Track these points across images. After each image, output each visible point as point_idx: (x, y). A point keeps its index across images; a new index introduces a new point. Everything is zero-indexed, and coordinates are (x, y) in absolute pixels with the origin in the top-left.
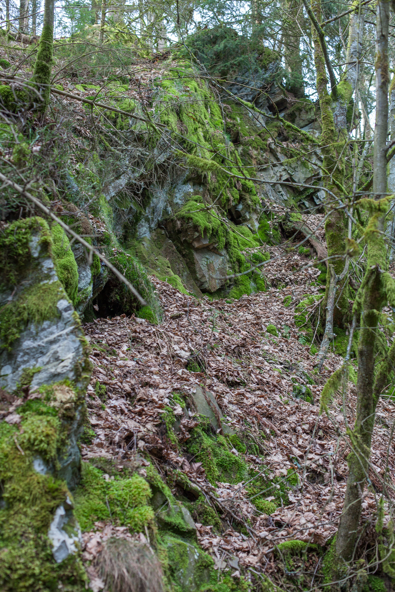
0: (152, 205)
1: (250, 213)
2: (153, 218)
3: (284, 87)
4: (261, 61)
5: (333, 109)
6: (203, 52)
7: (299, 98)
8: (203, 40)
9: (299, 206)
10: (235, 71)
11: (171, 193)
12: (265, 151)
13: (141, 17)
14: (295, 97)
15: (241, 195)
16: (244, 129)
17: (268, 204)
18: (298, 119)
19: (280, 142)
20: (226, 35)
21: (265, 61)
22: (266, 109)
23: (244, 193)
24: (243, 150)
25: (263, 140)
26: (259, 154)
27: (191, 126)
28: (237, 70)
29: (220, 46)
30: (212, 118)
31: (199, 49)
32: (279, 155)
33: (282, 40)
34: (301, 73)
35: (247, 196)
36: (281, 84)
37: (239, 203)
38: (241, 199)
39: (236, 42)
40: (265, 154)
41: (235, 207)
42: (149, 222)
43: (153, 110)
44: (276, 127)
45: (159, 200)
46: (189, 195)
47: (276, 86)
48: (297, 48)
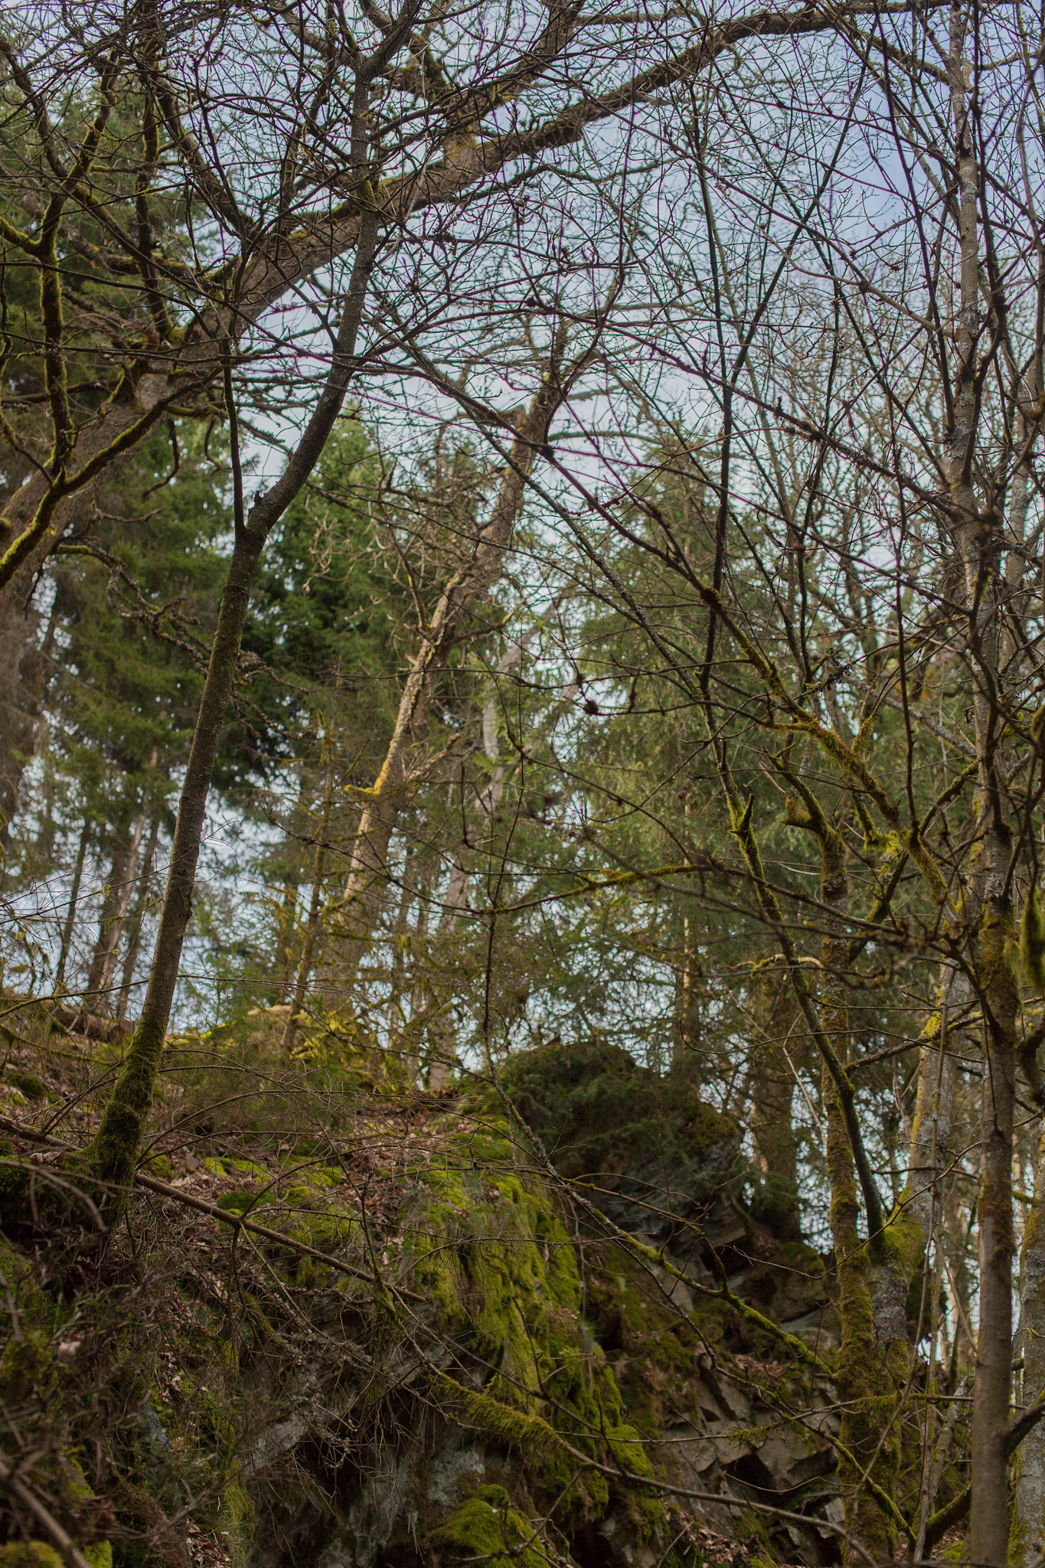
0: (367, 1501)
1: (635, 1547)
2: (364, 1540)
3: (746, 1207)
4: (691, 1136)
5: (872, 1285)
6: (542, 1100)
7: (784, 1241)
8: (546, 1072)
9: (773, 1539)
10: (621, 1157)
11: (423, 1472)
12: (688, 1374)
13: (394, 1000)
14: (775, 1237)
15: (613, 1494)
16: (634, 1309)
17: (688, 1526)
18: (778, 1295)
19: (729, 1354)
20: (606, 1065)
21: (700, 1139)
22: (697, 1263)
23: (622, 1490)
24: (629, 1366)
25: (686, 1344)
26: (670, 1381)
27: (493, 1289)
28: (626, 1154)
29: (588, 1090)
30: (552, 1273)
31: (533, 1092)
32: (725, 1390)
33: (747, 1088)
34: (792, 1178)
35: (631, 1499)
36: (741, 1200)
37: (608, 1516)
38: (615, 1506)
39: (630, 1085)
40: (686, 1384)
41: (597, 1525)
42: (352, 1549)
43: (399, 1240)
44: (720, 1311)
45: (389, 1489)
46: (472, 1481)
47: (726, 1204)
48: (785, 1111)
